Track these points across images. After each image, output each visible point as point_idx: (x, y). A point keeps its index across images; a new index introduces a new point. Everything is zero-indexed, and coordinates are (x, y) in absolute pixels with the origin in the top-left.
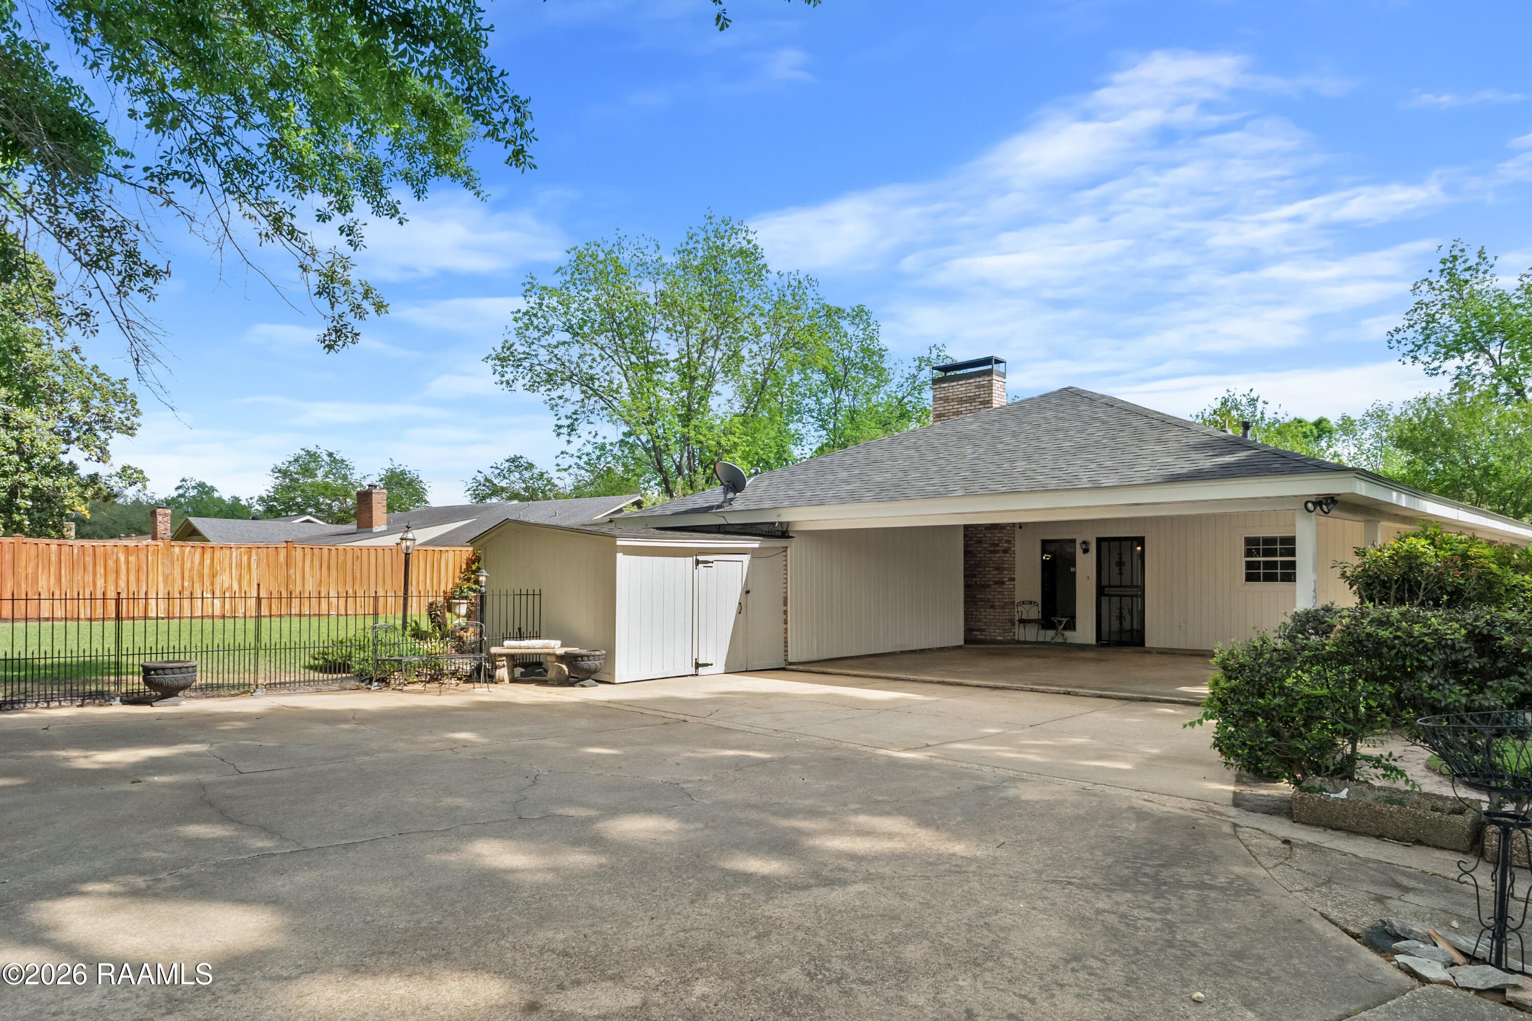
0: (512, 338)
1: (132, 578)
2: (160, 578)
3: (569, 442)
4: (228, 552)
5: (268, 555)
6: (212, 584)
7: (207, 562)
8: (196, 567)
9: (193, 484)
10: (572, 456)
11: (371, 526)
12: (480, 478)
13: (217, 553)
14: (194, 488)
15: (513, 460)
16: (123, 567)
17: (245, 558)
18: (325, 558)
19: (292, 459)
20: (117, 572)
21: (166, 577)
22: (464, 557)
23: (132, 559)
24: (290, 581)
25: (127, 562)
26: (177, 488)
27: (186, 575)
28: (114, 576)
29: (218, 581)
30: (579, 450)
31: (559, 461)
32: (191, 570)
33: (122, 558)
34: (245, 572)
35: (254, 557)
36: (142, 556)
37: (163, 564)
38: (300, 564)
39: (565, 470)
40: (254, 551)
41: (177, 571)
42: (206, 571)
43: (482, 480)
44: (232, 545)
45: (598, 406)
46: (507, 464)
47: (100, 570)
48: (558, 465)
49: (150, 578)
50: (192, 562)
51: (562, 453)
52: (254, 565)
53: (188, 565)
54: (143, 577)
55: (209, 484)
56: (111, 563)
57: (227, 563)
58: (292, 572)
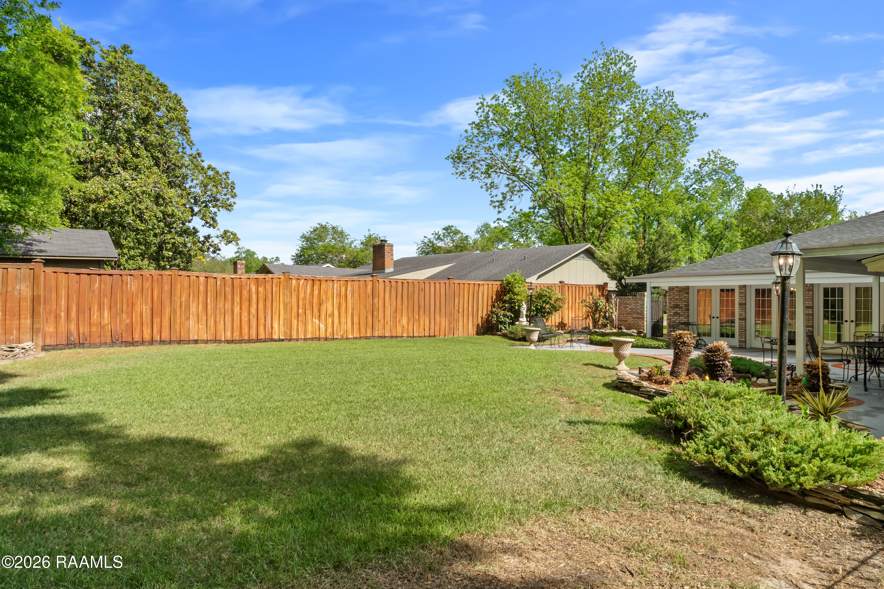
1: (261, 306)
2: (282, 306)
4: (331, 284)
5: (359, 287)
6: (319, 311)
7: (316, 292)
8: (308, 297)
9: (244, 250)
11: (384, 269)
12: (426, 240)
13: (324, 285)
14: (244, 252)
15: (446, 229)
16: (254, 296)
17: (343, 289)
18: (400, 289)
19: (312, 230)
20: (250, 301)
21: (286, 305)
22: (495, 290)
23: (261, 289)
24: (375, 309)
25: (257, 292)
26: (236, 253)
27: (301, 303)
28: (247, 304)
29: (323, 308)
30: (509, 217)
32: (304, 299)
33: (254, 289)
34: (343, 300)
35: (349, 288)
36: (269, 288)
37: (284, 293)
38: (382, 294)
40: (349, 284)
41: (294, 300)
42: (315, 300)
44: (334, 278)
47: (237, 299)
49: (274, 305)
50: (305, 293)
51: (498, 219)
52: (349, 296)
53: (302, 295)
54: (269, 305)
55: (252, 250)
56: (245, 293)
57: (330, 294)
58: (376, 301)
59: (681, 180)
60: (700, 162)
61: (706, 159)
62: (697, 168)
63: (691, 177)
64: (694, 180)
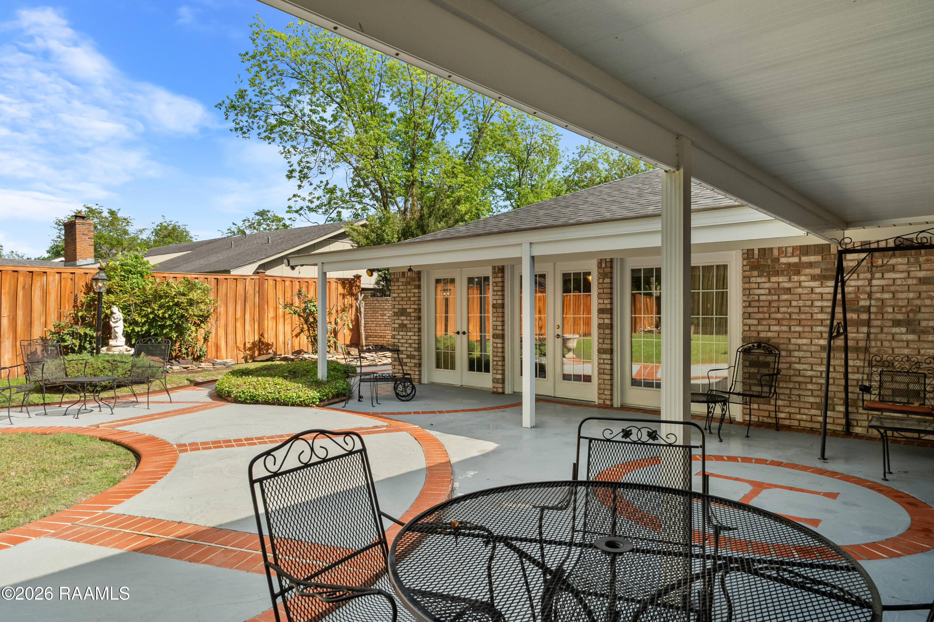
0: (246, 86)
3: (300, 186)
10: (304, 199)
12: (234, 229)
15: (262, 213)
31: (291, 203)
39: (297, 212)
43: (236, 231)
45: (328, 158)
46: (257, 217)
48: (290, 207)
51: (295, 196)
59: (559, 168)
60: (579, 150)
61: (585, 147)
62: (577, 157)
63: (571, 167)
64: (573, 171)
